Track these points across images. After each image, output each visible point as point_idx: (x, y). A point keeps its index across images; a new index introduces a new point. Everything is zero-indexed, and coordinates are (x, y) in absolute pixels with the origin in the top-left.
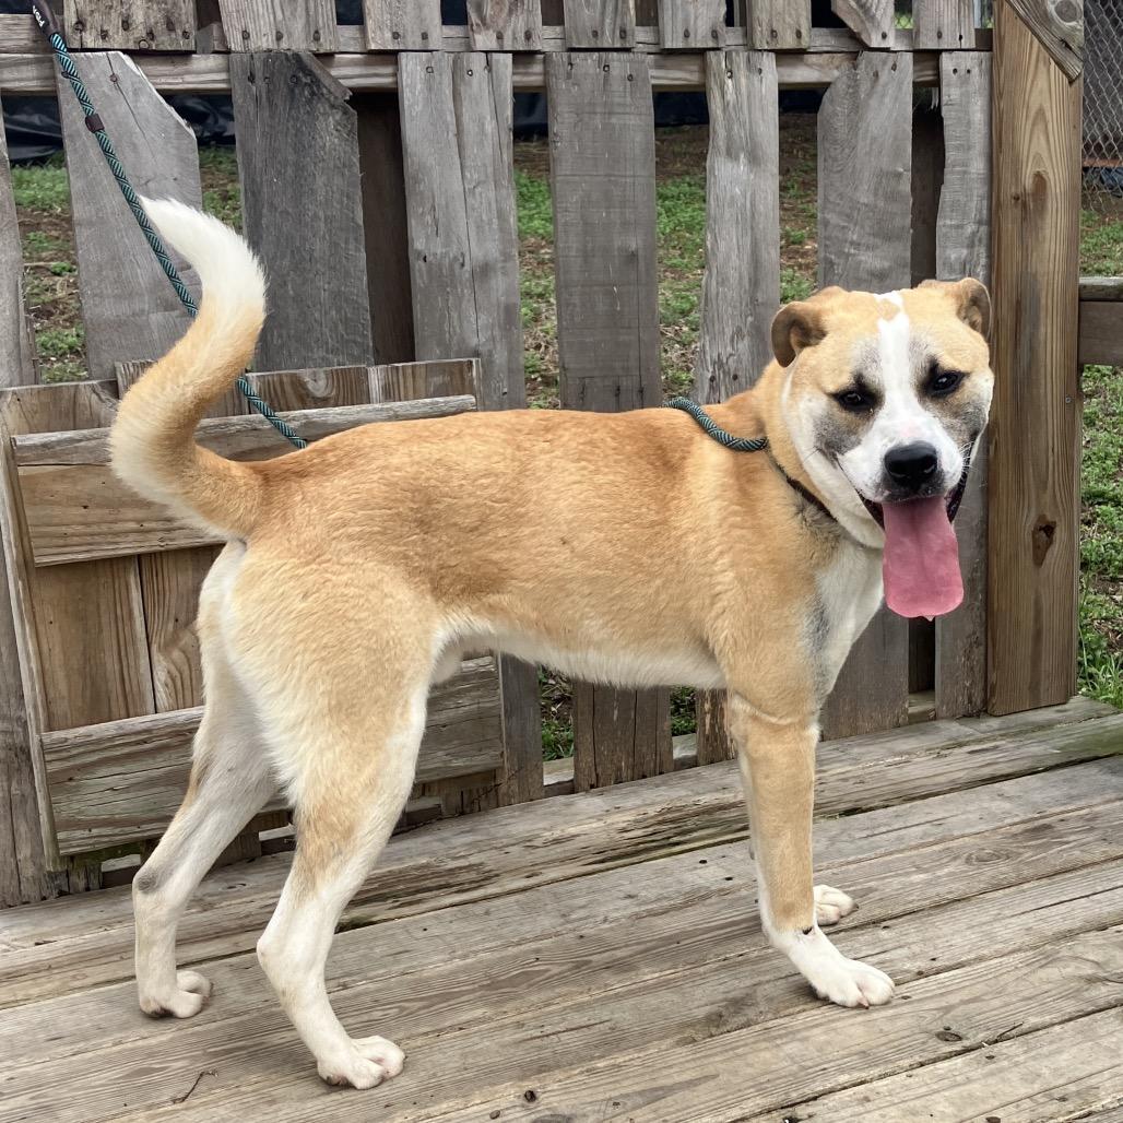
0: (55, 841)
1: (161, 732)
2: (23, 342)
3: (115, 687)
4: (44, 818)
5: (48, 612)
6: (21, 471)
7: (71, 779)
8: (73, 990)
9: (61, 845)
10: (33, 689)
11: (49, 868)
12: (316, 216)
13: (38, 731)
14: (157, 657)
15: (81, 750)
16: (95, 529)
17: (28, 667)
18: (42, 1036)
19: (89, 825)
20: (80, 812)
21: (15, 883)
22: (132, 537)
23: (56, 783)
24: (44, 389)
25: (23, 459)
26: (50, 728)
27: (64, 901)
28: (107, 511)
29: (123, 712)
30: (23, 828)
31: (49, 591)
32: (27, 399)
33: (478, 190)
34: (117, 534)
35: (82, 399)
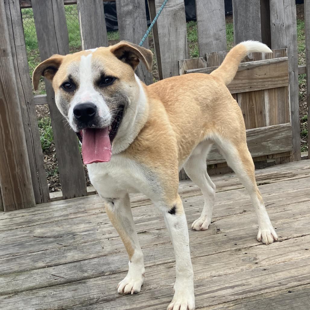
32: (188, 62)
35: (199, 61)
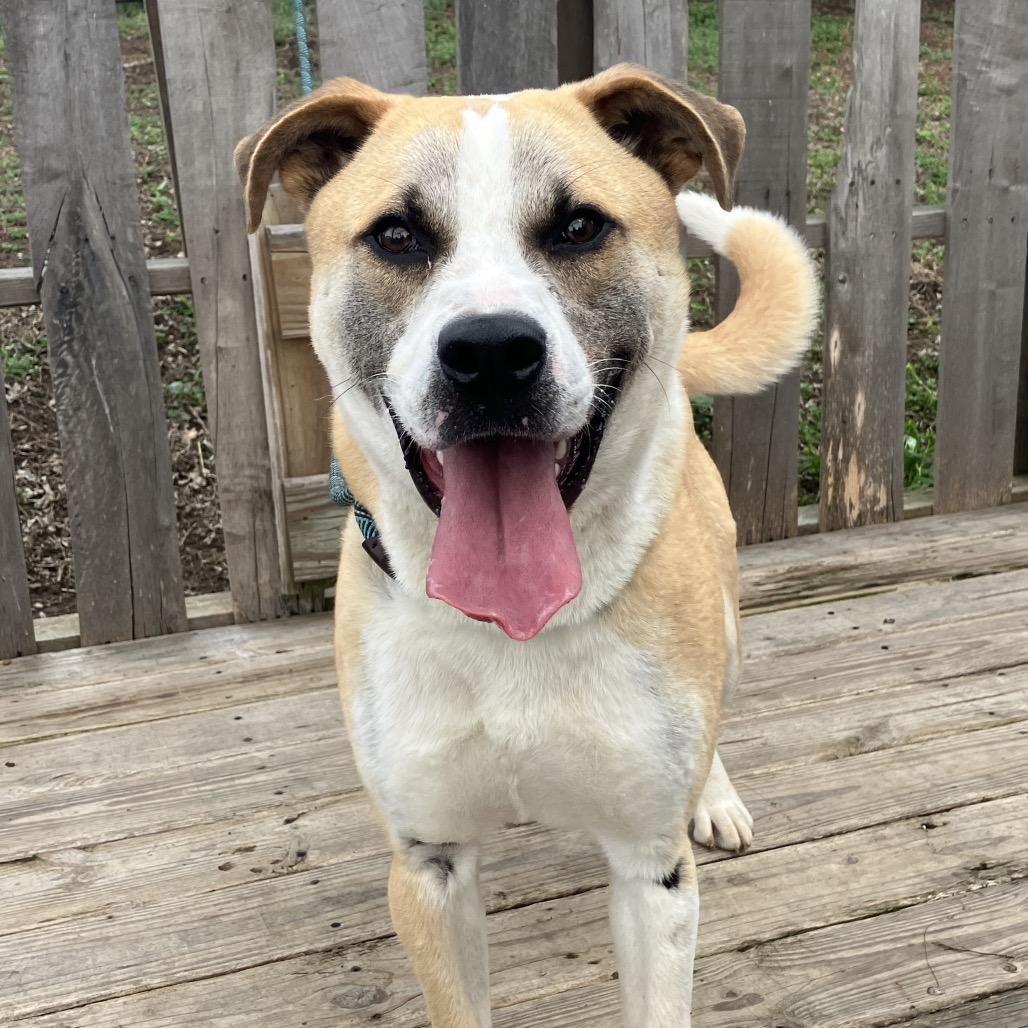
0: (291, 570)
4: (282, 549)
5: (290, 378)
6: (275, 257)
7: (305, 519)
8: (312, 689)
9: (296, 573)
10: (277, 441)
11: (284, 591)
12: (518, 38)
13: (280, 477)
15: (314, 494)
17: (273, 421)
18: (292, 724)
19: (319, 558)
20: (312, 546)
21: (256, 602)
23: (293, 521)
25: (276, 246)
26: (289, 475)
27: (295, 619)
30: (263, 557)
31: (292, 359)
33: (656, 14)
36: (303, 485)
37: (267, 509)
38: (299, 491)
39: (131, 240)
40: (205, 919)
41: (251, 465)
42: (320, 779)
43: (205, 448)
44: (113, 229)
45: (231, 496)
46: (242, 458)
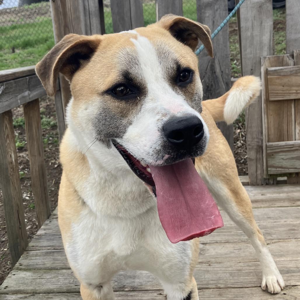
0: (267, 170)
1: (296, 146)
2: (271, 45)
3: (286, 133)
4: (265, 164)
5: (271, 113)
6: (269, 77)
7: (273, 155)
8: (272, 207)
9: (269, 171)
10: (265, 131)
11: (265, 177)
13: (265, 142)
14: (297, 126)
15: (276, 148)
16: (285, 92)
17: (265, 126)
18: (266, 217)
19: (276, 167)
20: (274, 164)
21: (256, 179)
22: (294, 94)
23: (269, 156)
24: (276, 57)
25: (269, 74)
26: (269, 141)
27: (267, 186)
28: (288, 88)
29: (287, 139)
30: (259, 166)
31: (272, 107)
32: (271, 59)
34: (290, 93)
35: (285, 59)
36: (272, 145)
37: (261, 152)
38: (271, 147)
39: (227, 72)
40: (237, 270)
41: (257, 138)
42: (274, 234)
43: (242, 135)
44: (222, 69)
45: (250, 147)
46: (255, 136)
